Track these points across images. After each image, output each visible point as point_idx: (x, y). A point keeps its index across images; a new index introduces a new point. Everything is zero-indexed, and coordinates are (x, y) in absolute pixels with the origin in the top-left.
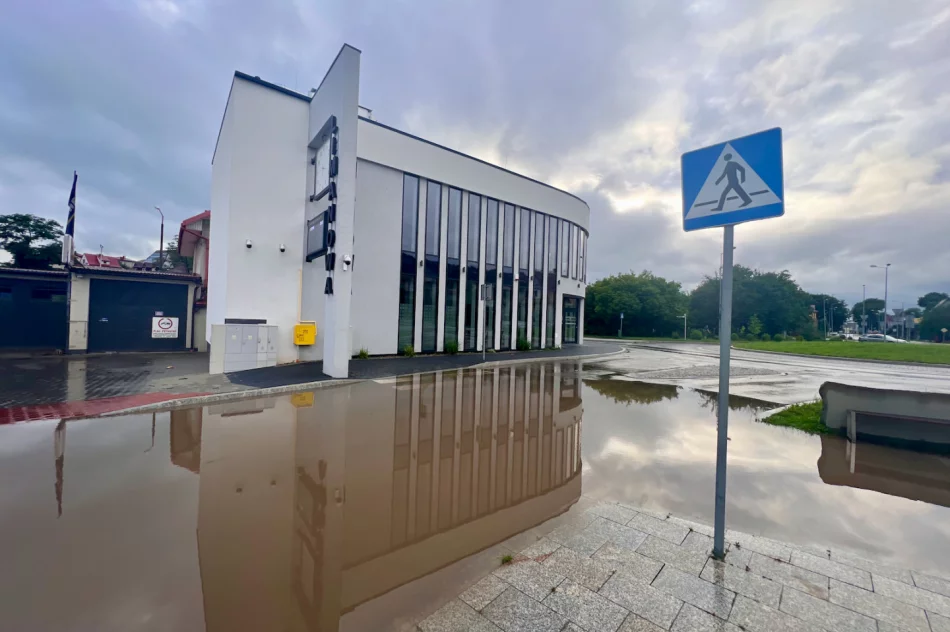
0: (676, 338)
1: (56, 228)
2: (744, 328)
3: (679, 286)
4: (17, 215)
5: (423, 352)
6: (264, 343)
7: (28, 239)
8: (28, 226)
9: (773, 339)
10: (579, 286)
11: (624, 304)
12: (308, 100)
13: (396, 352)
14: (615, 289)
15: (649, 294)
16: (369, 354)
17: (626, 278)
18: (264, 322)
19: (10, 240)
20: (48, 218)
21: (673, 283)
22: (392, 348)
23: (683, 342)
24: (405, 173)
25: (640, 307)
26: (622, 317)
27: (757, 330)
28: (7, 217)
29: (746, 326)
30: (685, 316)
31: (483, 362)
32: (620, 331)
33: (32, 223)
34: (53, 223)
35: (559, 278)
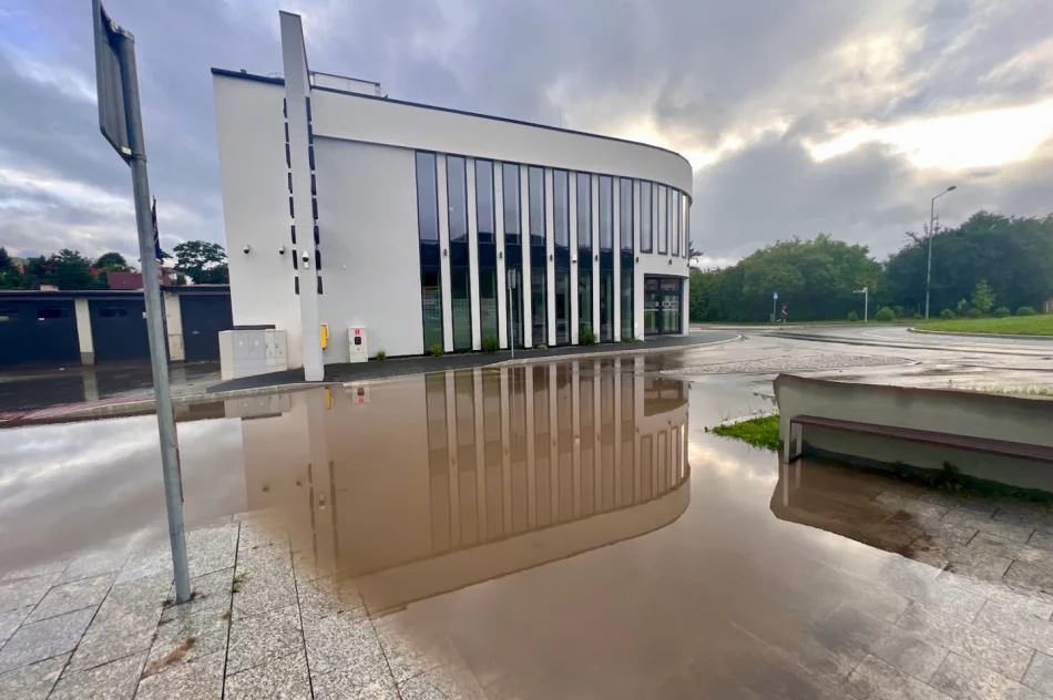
0: (853, 320)
1: (220, 251)
2: (964, 301)
3: (865, 250)
4: (189, 243)
5: (455, 351)
6: (271, 347)
7: (201, 264)
8: (198, 251)
9: (1013, 313)
10: (670, 262)
11: (780, 280)
12: (279, 82)
13: (422, 353)
14: (770, 262)
15: (819, 264)
16: (387, 355)
17: (786, 246)
18: (273, 327)
19: (188, 265)
20: (213, 243)
21: (856, 247)
22: (417, 348)
23: (864, 325)
24: (417, 151)
25: (803, 282)
26: (776, 297)
27: (988, 302)
28: (183, 245)
29: (968, 298)
30: (865, 290)
31: (511, 358)
32: (773, 316)
33: (201, 248)
34: (216, 246)
35: (637, 254)
